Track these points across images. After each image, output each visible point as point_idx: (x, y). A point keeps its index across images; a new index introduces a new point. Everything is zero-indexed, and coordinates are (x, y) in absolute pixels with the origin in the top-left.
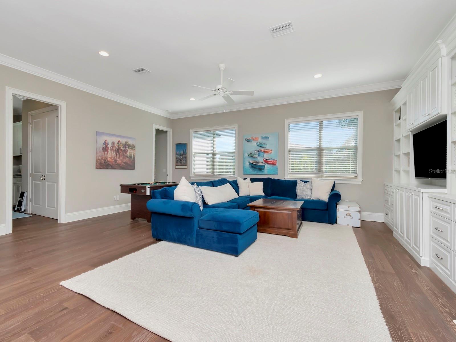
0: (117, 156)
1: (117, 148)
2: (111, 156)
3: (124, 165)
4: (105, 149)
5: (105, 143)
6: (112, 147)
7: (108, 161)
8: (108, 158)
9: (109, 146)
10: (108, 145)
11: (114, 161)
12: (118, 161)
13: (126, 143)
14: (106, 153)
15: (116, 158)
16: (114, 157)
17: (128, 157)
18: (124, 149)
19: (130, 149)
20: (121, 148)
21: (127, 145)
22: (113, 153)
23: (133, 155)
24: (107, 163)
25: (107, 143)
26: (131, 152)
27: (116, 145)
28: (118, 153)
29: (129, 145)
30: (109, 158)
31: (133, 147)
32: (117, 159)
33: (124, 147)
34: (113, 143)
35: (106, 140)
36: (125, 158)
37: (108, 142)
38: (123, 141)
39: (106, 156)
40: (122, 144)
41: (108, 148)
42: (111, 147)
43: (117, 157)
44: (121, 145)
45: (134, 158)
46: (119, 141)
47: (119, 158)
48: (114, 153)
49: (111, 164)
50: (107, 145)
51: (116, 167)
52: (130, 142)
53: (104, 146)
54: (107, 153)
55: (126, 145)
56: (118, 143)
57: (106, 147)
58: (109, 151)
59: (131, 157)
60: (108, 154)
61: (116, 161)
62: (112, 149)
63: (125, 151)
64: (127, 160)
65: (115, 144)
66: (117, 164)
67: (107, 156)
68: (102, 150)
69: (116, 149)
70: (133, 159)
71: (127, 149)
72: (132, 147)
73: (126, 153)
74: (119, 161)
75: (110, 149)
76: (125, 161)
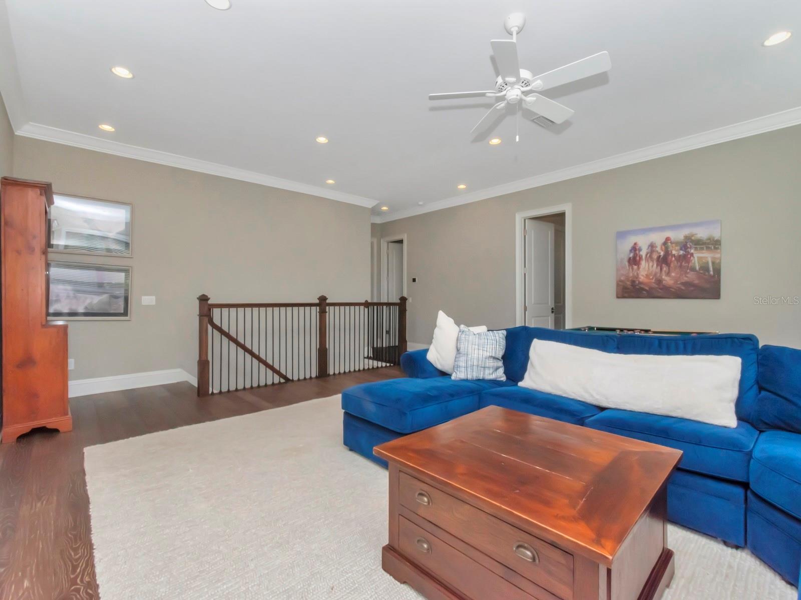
0: (661, 269)
1: (662, 254)
2: (646, 273)
3: (683, 288)
4: (634, 261)
5: (635, 249)
6: (648, 255)
7: (640, 283)
8: (640, 276)
9: (641, 253)
10: (639, 252)
11: (653, 281)
12: (664, 282)
13: (688, 238)
14: (635, 267)
15: (658, 275)
16: (654, 273)
17: (693, 269)
18: (682, 252)
19: (702, 249)
20: (674, 252)
21: (692, 241)
22: (653, 266)
23: (713, 263)
24: (637, 287)
25: (637, 248)
26: (707, 257)
27: (658, 249)
28: (663, 265)
29: (700, 244)
30: (642, 278)
31: (714, 244)
32: (663, 277)
33: (681, 249)
34: (652, 246)
35: (635, 244)
36: (686, 273)
37: (640, 247)
38: (678, 236)
39: (635, 274)
40: (677, 243)
41: (641, 258)
42: (646, 255)
43: (663, 272)
44: (674, 245)
45: (718, 271)
46: (668, 239)
47: (668, 274)
48: (655, 265)
49: (647, 288)
50: (637, 252)
51: (659, 295)
52: (702, 233)
53: (632, 255)
54: (639, 268)
55: (689, 243)
56: (665, 244)
57: (634, 258)
58: (643, 263)
59: (705, 268)
60: (641, 269)
61: (659, 281)
62: (651, 257)
63: (685, 258)
64: (691, 277)
65: (657, 247)
66: (661, 287)
67: (638, 274)
68: (627, 264)
69: (660, 256)
70: (712, 273)
71: (692, 251)
72: (708, 244)
73: (688, 261)
74: (668, 280)
75: (644, 257)
76: (686, 279)
